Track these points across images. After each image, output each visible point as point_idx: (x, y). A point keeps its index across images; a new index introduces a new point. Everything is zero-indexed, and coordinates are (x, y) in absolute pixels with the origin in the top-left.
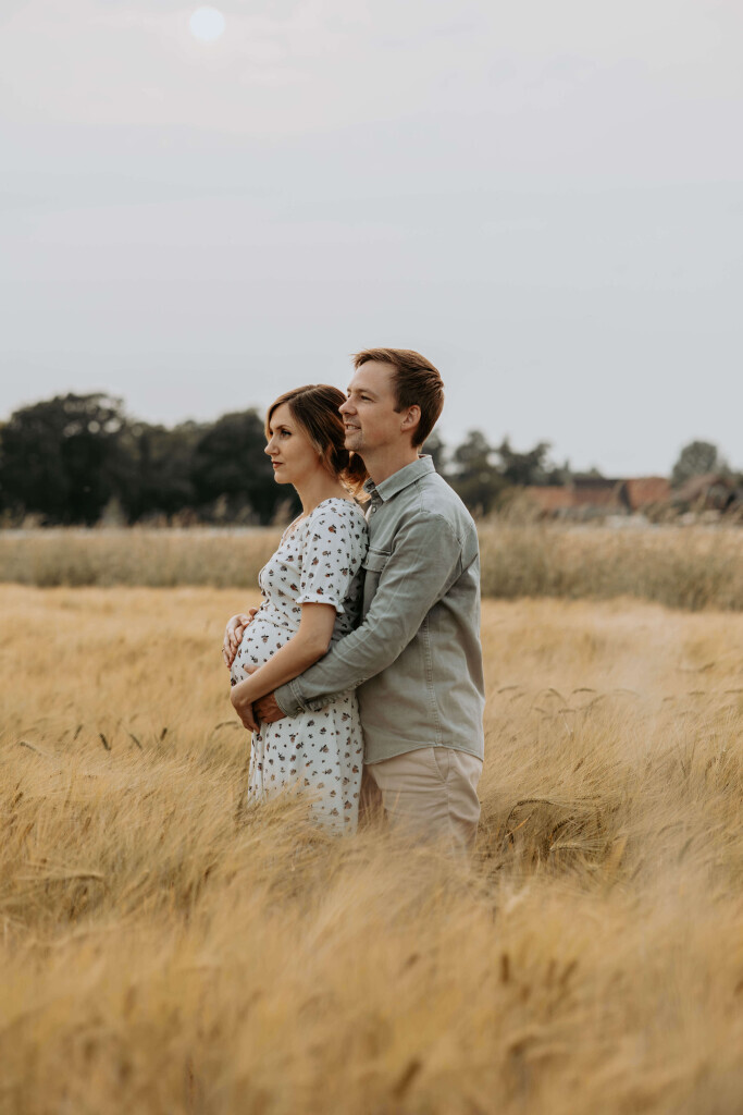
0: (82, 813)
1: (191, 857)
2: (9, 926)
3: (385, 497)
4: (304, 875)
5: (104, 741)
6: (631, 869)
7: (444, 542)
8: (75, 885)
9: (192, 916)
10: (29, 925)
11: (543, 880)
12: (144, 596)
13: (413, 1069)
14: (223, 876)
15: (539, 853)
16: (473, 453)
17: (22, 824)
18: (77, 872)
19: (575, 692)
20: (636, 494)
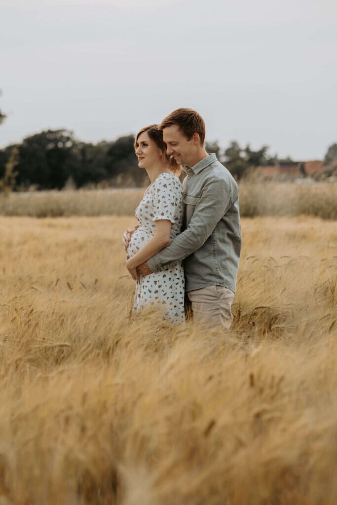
0: (60, 318)
1: (109, 335)
2: (29, 368)
3: (196, 172)
4: (160, 342)
5: (69, 286)
6: (307, 336)
7: (224, 191)
8: (58, 349)
9: (110, 362)
10: (38, 367)
11: (268, 342)
12: (85, 220)
13: (212, 424)
14: (124, 343)
15: (266, 330)
16: (233, 151)
17: (33, 323)
18: (58, 344)
19: (281, 258)
20: (308, 168)
